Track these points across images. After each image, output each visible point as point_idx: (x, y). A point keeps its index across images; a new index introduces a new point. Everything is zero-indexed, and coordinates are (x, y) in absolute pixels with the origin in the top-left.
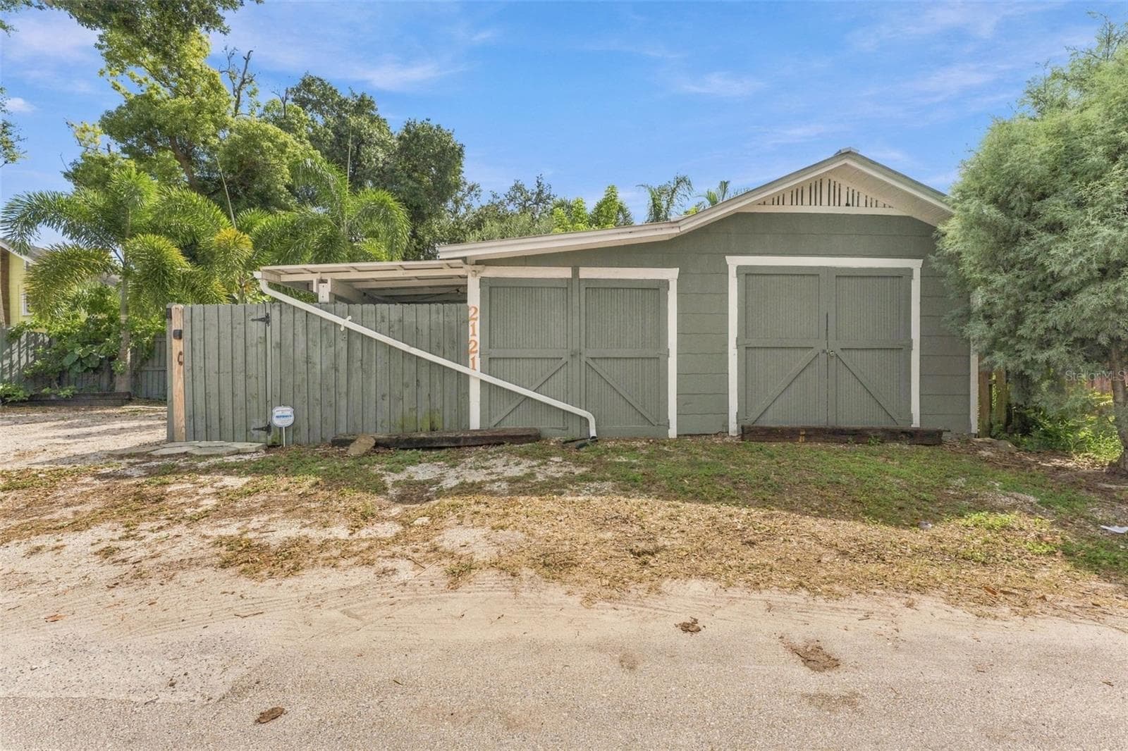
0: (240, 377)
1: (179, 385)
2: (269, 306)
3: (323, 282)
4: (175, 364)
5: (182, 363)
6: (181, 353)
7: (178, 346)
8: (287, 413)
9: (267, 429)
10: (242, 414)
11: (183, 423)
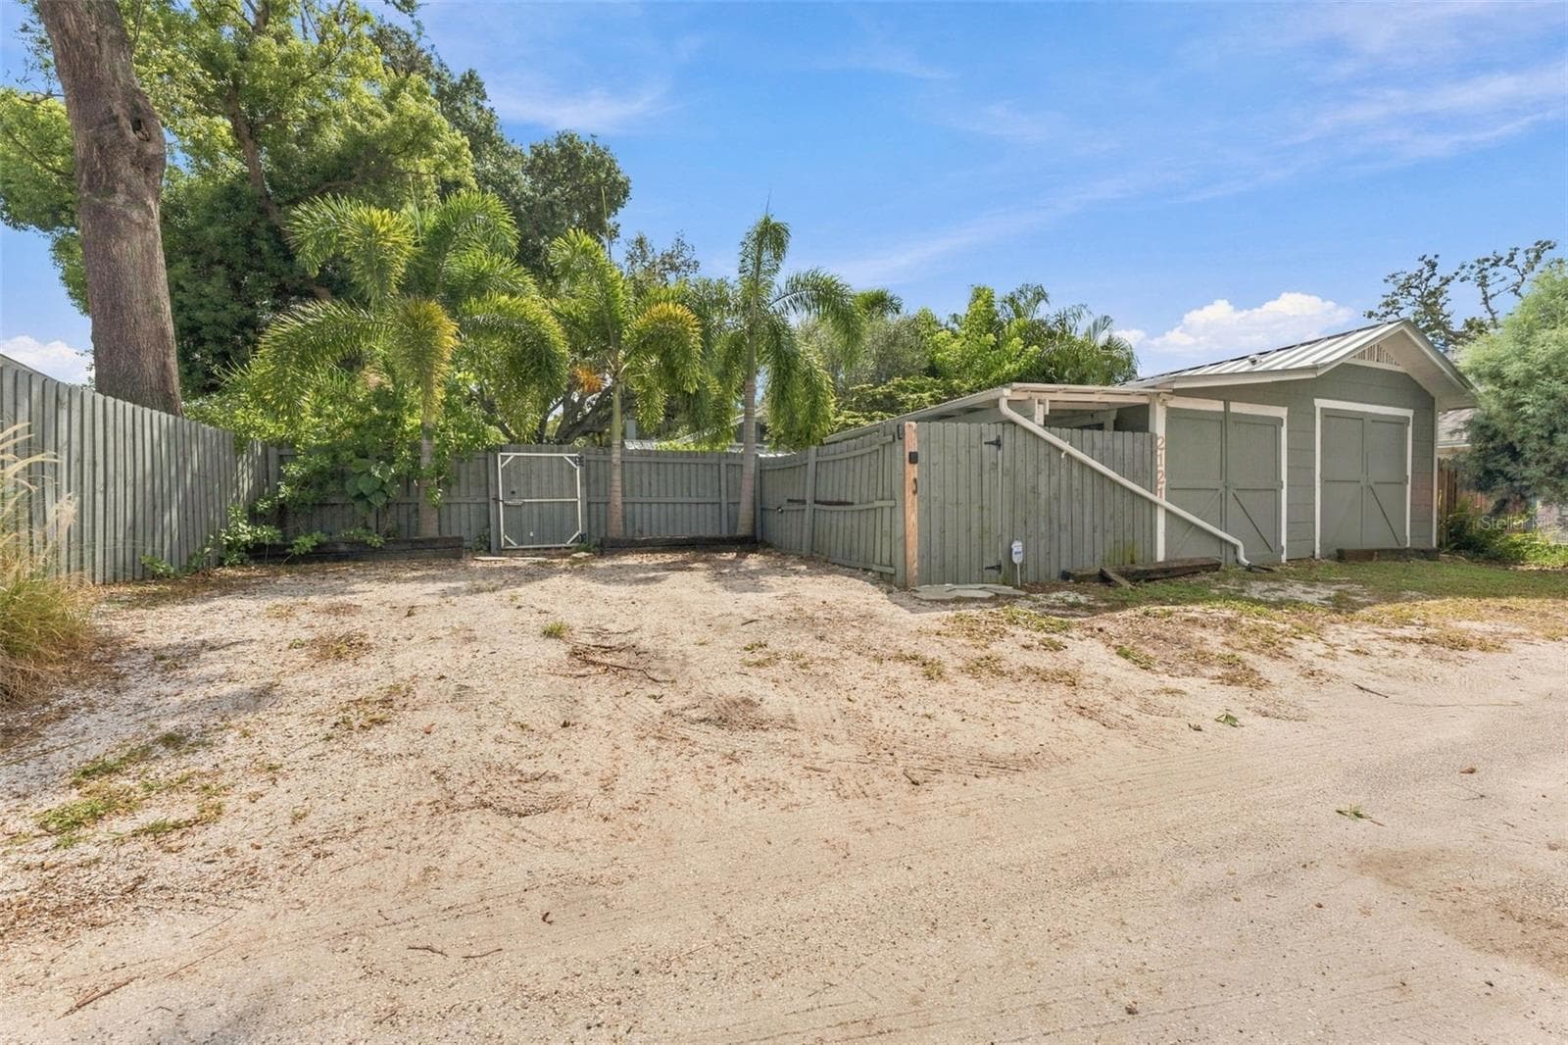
0: (975, 510)
1: (912, 518)
2: (1000, 426)
3: (1039, 403)
4: (909, 493)
5: (915, 492)
6: (915, 480)
7: (913, 471)
8: (1020, 549)
9: (999, 567)
10: (975, 552)
11: (916, 564)
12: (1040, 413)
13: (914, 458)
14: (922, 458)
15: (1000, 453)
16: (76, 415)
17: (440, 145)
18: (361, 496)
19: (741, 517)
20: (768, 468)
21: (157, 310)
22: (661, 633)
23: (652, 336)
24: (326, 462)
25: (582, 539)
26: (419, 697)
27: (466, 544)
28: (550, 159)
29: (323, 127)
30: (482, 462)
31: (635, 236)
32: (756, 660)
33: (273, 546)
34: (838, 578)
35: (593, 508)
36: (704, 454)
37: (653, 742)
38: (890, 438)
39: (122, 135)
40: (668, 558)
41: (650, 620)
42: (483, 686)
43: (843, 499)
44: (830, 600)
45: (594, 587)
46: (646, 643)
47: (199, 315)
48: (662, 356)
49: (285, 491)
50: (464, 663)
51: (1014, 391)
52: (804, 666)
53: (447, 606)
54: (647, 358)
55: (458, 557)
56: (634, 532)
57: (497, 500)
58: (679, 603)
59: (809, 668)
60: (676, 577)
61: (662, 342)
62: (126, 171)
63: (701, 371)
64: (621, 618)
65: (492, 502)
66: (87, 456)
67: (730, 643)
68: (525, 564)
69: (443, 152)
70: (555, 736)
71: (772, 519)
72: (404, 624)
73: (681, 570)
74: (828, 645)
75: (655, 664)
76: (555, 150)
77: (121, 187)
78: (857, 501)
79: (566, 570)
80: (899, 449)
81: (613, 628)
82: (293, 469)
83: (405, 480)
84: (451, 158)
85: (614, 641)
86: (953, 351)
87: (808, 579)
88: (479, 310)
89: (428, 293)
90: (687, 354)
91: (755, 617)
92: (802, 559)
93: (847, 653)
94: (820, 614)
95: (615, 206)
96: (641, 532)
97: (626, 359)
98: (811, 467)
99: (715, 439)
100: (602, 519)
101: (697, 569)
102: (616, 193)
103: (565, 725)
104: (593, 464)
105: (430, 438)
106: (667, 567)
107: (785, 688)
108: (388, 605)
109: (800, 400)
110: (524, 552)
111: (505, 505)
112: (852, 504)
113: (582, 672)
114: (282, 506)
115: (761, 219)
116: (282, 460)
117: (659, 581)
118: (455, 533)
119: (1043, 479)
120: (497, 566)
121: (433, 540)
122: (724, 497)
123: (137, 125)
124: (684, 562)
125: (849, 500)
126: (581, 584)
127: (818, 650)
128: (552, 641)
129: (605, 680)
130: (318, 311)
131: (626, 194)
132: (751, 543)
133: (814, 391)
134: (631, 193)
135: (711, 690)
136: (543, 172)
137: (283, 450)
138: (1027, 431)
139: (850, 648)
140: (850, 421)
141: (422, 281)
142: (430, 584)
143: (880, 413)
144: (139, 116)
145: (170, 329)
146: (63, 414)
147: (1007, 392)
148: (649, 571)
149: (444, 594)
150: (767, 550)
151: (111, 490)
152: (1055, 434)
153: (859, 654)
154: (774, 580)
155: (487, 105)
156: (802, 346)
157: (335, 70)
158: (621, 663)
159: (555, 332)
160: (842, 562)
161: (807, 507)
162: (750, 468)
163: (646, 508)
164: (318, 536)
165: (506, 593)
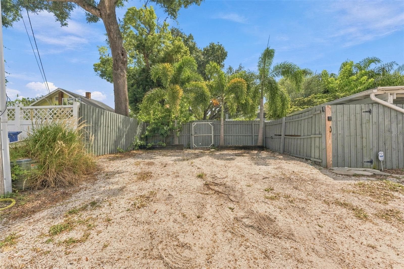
1: (330, 142)
2: (370, 105)
3: (391, 94)
4: (328, 132)
5: (330, 132)
6: (330, 127)
7: (329, 124)
8: (383, 155)
9: (371, 162)
10: (359, 155)
11: (331, 159)
12: (391, 99)
13: (330, 119)
14: (334, 119)
15: (371, 116)
16: (105, 117)
17: (183, 50)
18: (162, 134)
19: (259, 140)
20: (267, 125)
21: (125, 94)
22: (234, 180)
23: (232, 88)
24: (155, 126)
25: (213, 145)
26: (157, 197)
27: (184, 146)
28: (208, 51)
29: (160, 52)
30: (189, 125)
31: (229, 67)
32: (270, 196)
33: (144, 146)
34: (296, 162)
35: (216, 137)
36: (247, 121)
37: (230, 235)
38: (319, 112)
39: (120, 57)
40: (237, 152)
41: (231, 174)
42: (176, 195)
43: (296, 134)
44: (296, 170)
45: (215, 160)
46: (228, 184)
47: (137, 96)
48: (235, 94)
49: (147, 133)
50: (174, 184)
51: (378, 90)
52: (291, 202)
53: (175, 164)
54: (231, 94)
55: (182, 150)
56: (227, 144)
57: (192, 135)
58: (240, 168)
59: (294, 203)
60: (239, 158)
61: (235, 89)
62: (121, 65)
63: (246, 96)
64: (222, 172)
65: (191, 135)
66: (107, 125)
67: (259, 187)
68: (198, 152)
69: (183, 52)
70: (194, 222)
71: (269, 141)
72: (163, 169)
73: (240, 156)
74: (300, 192)
75: (232, 193)
76: (209, 48)
77: (120, 68)
78: (302, 135)
79: (208, 154)
80: (323, 115)
81: (218, 176)
82: (149, 128)
83: (171, 130)
84: (185, 53)
85: (218, 181)
86: (335, 84)
87: (283, 161)
88: (188, 86)
89: (177, 83)
90: (242, 92)
91: (268, 176)
92: (280, 154)
93: (310, 197)
94: (292, 177)
95: (223, 59)
96: (229, 143)
97: (225, 96)
98: (284, 124)
99: (250, 117)
100: (218, 140)
101: (245, 156)
102: (224, 55)
103: (198, 217)
104: (216, 125)
105: (177, 119)
106: (237, 155)
107: (285, 212)
108: (161, 163)
109: (279, 103)
110: (198, 149)
111: (195, 137)
112: (300, 136)
113: (207, 193)
114: (146, 136)
115: (266, 48)
116: (147, 126)
117: (234, 160)
118: (182, 144)
119: (394, 126)
120: (190, 152)
121: (177, 145)
122: (253, 134)
123: (123, 55)
124: (242, 153)
125: (299, 134)
126: (211, 159)
127: (295, 194)
128: (200, 179)
129: (215, 196)
130: (154, 91)
131: (226, 56)
132: (262, 148)
133: (283, 100)
134: (228, 55)
135: (253, 209)
136: (206, 54)
137: (147, 123)
138: (384, 106)
139: (310, 195)
140: (295, 110)
141: (175, 81)
142: (173, 157)
143: (306, 106)
144: (123, 53)
145: (127, 97)
146: (102, 116)
147: (375, 91)
148: (231, 156)
149: (175, 161)
150: (268, 150)
151: (111, 133)
152: (399, 107)
153: (316, 199)
154: (272, 161)
155: (194, 41)
156: (279, 86)
157: (162, 39)
158: (220, 190)
159: (206, 90)
160: (297, 156)
161: (282, 137)
162: (262, 126)
163: (230, 137)
164: (153, 143)
165: (190, 161)
